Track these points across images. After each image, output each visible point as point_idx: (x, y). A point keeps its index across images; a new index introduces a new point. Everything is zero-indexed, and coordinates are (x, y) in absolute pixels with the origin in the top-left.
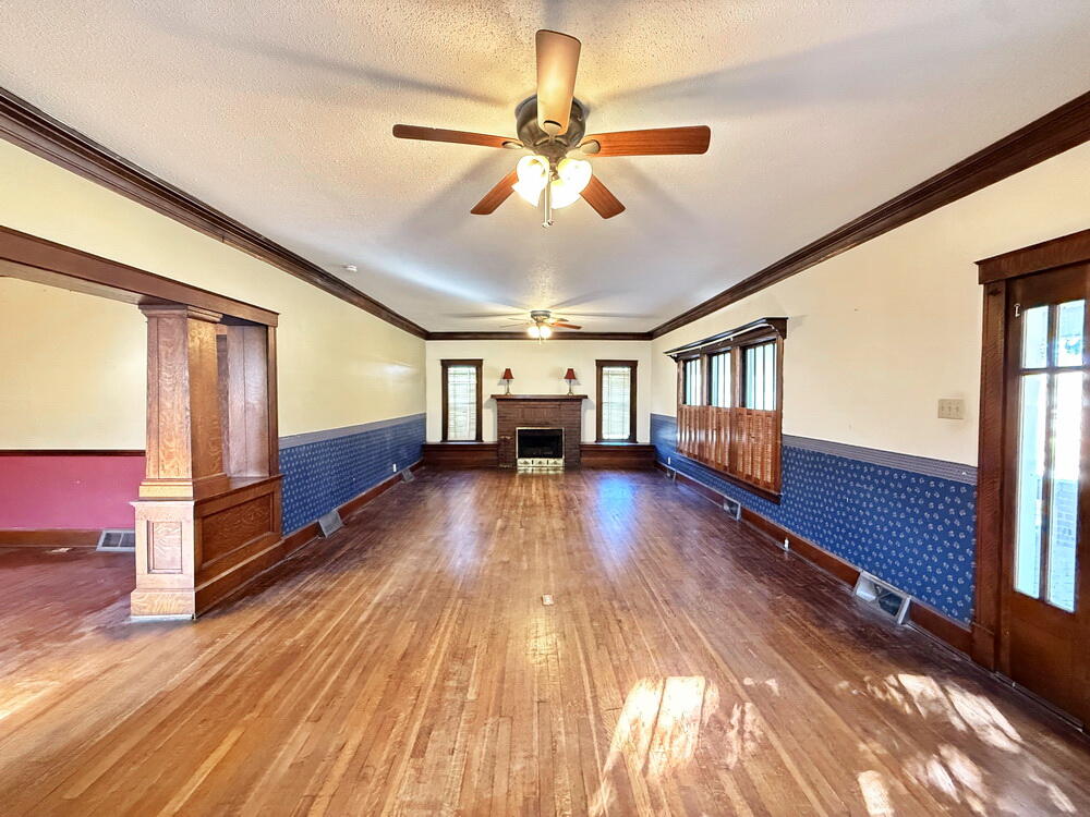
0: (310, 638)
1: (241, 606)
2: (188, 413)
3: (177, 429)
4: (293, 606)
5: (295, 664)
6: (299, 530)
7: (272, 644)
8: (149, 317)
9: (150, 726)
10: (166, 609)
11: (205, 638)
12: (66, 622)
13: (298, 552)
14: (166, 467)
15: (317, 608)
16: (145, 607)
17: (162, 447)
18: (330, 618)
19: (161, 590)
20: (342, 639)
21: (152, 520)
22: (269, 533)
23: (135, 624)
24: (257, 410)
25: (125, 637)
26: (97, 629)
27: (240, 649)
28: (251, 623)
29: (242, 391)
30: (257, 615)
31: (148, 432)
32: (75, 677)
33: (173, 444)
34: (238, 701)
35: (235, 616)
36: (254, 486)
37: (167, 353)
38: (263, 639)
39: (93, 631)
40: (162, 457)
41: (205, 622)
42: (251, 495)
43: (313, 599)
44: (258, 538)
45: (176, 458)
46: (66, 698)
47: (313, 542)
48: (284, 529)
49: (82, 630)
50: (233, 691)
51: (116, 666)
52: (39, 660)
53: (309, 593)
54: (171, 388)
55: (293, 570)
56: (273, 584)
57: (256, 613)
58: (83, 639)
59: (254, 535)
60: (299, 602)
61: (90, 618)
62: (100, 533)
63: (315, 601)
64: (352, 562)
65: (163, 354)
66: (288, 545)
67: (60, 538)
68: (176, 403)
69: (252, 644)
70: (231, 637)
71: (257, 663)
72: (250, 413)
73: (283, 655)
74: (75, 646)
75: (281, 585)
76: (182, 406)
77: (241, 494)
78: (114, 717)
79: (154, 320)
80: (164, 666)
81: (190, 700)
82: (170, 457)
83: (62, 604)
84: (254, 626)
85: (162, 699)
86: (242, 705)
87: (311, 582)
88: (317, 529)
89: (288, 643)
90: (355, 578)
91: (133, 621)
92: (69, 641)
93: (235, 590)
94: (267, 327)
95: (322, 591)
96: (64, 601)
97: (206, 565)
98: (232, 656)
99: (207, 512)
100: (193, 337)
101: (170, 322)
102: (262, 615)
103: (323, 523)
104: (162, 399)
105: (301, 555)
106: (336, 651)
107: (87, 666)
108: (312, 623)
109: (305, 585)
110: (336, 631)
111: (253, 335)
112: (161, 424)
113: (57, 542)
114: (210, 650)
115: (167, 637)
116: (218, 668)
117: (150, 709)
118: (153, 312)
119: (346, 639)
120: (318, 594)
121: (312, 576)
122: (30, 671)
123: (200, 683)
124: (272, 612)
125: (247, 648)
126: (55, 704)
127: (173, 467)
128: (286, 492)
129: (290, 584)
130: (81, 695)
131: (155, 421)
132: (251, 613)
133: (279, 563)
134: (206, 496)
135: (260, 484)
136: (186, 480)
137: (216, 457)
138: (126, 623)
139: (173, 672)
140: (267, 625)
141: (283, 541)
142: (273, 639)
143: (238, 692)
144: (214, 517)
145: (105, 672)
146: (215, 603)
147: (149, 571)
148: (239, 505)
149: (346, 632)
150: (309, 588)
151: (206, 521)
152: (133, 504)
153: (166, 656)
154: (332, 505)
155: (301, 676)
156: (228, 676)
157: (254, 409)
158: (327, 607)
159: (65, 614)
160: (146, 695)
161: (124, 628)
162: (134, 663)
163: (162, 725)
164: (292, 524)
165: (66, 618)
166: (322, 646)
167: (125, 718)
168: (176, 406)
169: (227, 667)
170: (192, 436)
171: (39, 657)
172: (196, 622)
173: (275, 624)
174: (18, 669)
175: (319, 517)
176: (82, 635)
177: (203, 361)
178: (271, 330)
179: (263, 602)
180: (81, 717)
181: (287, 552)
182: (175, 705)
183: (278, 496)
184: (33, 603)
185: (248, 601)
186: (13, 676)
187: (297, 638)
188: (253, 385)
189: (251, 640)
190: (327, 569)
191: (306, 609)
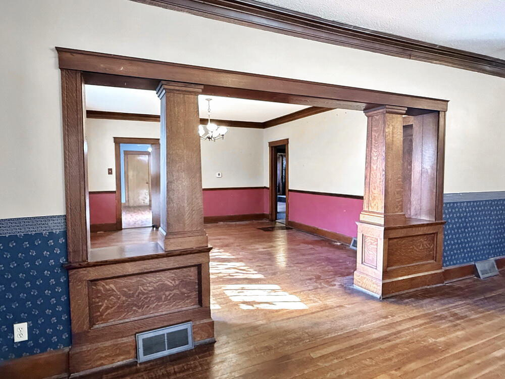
0: (449, 345)
1: (407, 303)
2: (384, 173)
3: (378, 182)
4: (441, 318)
5: (432, 357)
6: (457, 266)
7: (420, 336)
8: (368, 117)
9: (346, 344)
10: (368, 287)
11: (383, 312)
12: (330, 277)
13: (454, 282)
14: (372, 205)
15: (459, 327)
16: (360, 282)
17: (371, 193)
18: (467, 339)
19: (367, 275)
20: (473, 360)
21: (364, 234)
22: (432, 261)
23: (355, 289)
24: (429, 173)
25: (350, 294)
26: (341, 285)
27: (400, 328)
28: (411, 316)
29: (420, 160)
30: (415, 313)
31: (365, 184)
32: (328, 303)
33: (375, 192)
34: (390, 359)
35: (402, 307)
36: (423, 225)
37: (375, 136)
38: (415, 330)
39: (339, 285)
40: (370, 199)
41: (385, 303)
42: (421, 231)
43: (458, 319)
44: (424, 262)
45: (377, 200)
46: (322, 311)
47: (469, 279)
48: (445, 262)
49: (335, 283)
50: (390, 351)
51: (342, 306)
52: (319, 289)
53: (456, 314)
54: (376, 158)
55: (448, 293)
56: (431, 297)
57: (415, 311)
58: (335, 287)
59: (421, 259)
60: (446, 317)
61: (339, 279)
62: (352, 239)
63: (458, 322)
64: (499, 305)
65: (373, 137)
66: (446, 275)
67: (338, 238)
68: (378, 167)
69: (408, 329)
70: (397, 318)
71: (408, 342)
72: (424, 175)
73: (425, 346)
74: (331, 289)
75: (437, 300)
76: (381, 169)
77: (414, 229)
78: (336, 330)
79: (370, 118)
80: (361, 317)
81: (367, 342)
82: (374, 199)
83: (332, 268)
84: (412, 319)
85: (356, 334)
86: (392, 363)
87: (459, 307)
88: (473, 270)
89: (431, 340)
90: (499, 319)
91: (355, 288)
92: (330, 286)
93: (406, 291)
94: (439, 112)
95: (466, 316)
96: (333, 267)
97: (389, 269)
98: (394, 330)
99: (391, 236)
100: (389, 125)
101: (377, 118)
102: (418, 314)
103: (479, 266)
104: (372, 165)
105: (457, 285)
106: (465, 366)
107: (332, 301)
108: (453, 336)
109: (455, 307)
110: (470, 351)
111: (429, 119)
112: (371, 179)
113: (337, 239)
114: (384, 320)
115: (366, 303)
116: (385, 333)
117: (349, 336)
118: (370, 113)
119: (477, 362)
120: (462, 318)
121: (460, 303)
122: (315, 293)
123: (375, 336)
124: (425, 315)
125: (404, 330)
126: (318, 312)
127: (375, 205)
128: (448, 235)
129: (442, 302)
130: (327, 313)
131: (368, 177)
132: (413, 310)
133: (439, 285)
134: (392, 226)
135: (428, 225)
136: (381, 214)
137: (399, 202)
138: (351, 287)
139: (365, 322)
140: (420, 322)
141: (443, 270)
142: (423, 333)
143: (392, 354)
144: (395, 240)
145: (337, 307)
146: (394, 294)
147: (362, 263)
148: (413, 236)
149: (479, 357)
150: (457, 311)
151: (390, 242)
152: (357, 223)
153: (363, 313)
154: (489, 254)
155: (434, 368)
156: (389, 341)
157: (427, 172)
158: (467, 330)
159: (332, 273)
160: (349, 328)
161: (349, 289)
162: (349, 308)
163: (352, 347)
164: (451, 260)
165: (331, 275)
166: (456, 356)
167: (339, 334)
168: (378, 169)
169: (390, 335)
170: (385, 187)
171: (319, 288)
172: (380, 301)
173: (426, 323)
174: (312, 290)
175: (476, 261)
176: (335, 285)
177: (395, 139)
178: (441, 114)
179: (422, 306)
180: (325, 323)
181: (446, 279)
182: (359, 341)
183: (441, 237)
184: (323, 264)
185: (412, 301)
186: (310, 292)
187: (437, 340)
188: (427, 155)
189: (408, 326)
190: (475, 302)
191: (450, 324)
